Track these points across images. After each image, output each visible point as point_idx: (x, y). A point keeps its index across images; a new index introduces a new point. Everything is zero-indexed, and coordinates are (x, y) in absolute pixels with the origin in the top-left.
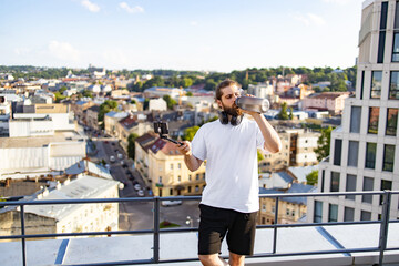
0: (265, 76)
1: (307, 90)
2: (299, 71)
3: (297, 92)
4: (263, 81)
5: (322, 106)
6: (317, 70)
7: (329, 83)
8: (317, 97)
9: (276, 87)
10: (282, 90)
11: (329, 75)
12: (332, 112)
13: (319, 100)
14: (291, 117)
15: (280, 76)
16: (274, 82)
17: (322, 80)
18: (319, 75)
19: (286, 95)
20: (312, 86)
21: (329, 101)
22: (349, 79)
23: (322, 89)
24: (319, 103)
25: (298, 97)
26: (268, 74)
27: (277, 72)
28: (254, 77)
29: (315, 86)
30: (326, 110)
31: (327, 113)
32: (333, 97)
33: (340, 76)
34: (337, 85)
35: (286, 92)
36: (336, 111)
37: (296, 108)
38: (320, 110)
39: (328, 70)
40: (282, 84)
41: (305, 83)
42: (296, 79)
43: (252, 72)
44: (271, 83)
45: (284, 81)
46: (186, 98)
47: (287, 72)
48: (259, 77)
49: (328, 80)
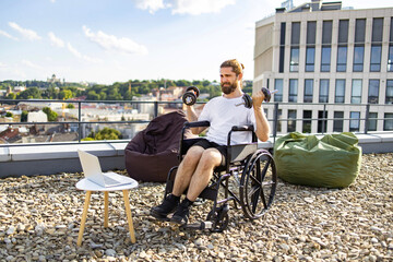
0: (147, 88)
2: (180, 84)
3: (179, 105)
4: (146, 93)
6: (196, 83)
7: (207, 95)
9: (160, 99)
11: (208, 88)
15: (162, 89)
16: (158, 94)
17: (202, 92)
19: (170, 106)
23: (201, 100)
26: (150, 86)
27: (159, 84)
28: (137, 88)
33: (217, 88)
35: (169, 104)
39: (206, 83)
40: (166, 96)
42: (177, 91)
43: (134, 84)
44: (155, 95)
45: (167, 92)
46: (67, 110)
47: (169, 84)
48: (141, 88)
49: (207, 92)
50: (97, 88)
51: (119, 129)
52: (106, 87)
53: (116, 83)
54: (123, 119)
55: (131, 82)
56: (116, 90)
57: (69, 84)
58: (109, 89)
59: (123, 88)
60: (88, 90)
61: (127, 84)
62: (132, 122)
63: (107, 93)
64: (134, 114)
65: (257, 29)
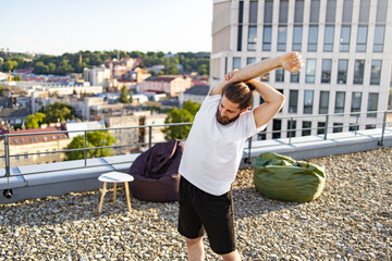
0: (99, 60)
1: (144, 73)
2: (134, 55)
3: (134, 76)
4: (98, 65)
5: (159, 89)
6: (150, 54)
7: (162, 67)
8: (154, 80)
9: (113, 71)
10: (119, 74)
11: (162, 59)
12: (168, 94)
13: (156, 83)
14: (131, 100)
15: (115, 60)
16: (111, 65)
17: (156, 63)
18: (151, 58)
19: (124, 79)
20: (147, 70)
21: (166, 84)
22: (181, 62)
23: (157, 72)
24: (156, 86)
25: (136, 81)
26: (103, 57)
27: (113, 55)
28: (88, 60)
29: (150, 69)
30: (162, 92)
31: (164, 95)
32: (169, 80)
33: (172, 60)
34: (170, 69)
35: (123, 76)
36: (173, 94)
37: (134, 91)
38: (158, 93)
39: (161, 55)
40: (119, 68)
41: (140, 67)
42: (131, 62)
43: (86, 54)
44: (108, 67)
45: (120, 64)
46: (13, 83)
47: (122, 55)
48: (93, 60)
49: (162, 64)
50: (46, 59)
52: (54, 58)
53: (66, 55)
54: (75, 93)
55: (81, 52)
56: (66, 61)
57: (14, 54)
58: (57, 60)
59: (74, 59)
60: (35, 61)
61: (77, 56)
62: (85, 95)
63: (57, 64)
64: (86, 88)
65: (214, 4)
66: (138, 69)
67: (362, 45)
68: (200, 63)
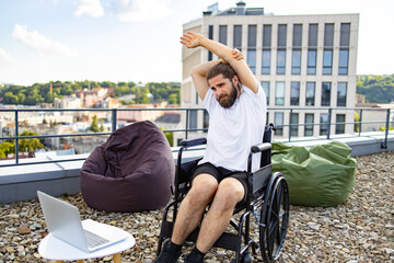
0: (70, 90)
1: (115, 103)
2: (105, 85)
3: (105, 105)
4: (69, 94)
5: (131, 118)
6: (121, 84)
7: (133, 96)
9: (84, 101)
10: (90, 104)
11: (133, 89)
13: (128, 112)
14: (102, 129)
15: (86, 90)
16: (82, 95)
17: (127, 93)
18: (124, 88)
19: (96, 107)
20: (118, 99)
21: (137, 113)
22: (151, 92)
23: (128, 101)
24: (128, 115)
26: (73, 87)
27: (84, 86)
28: (59, 90)
29: (122, 99)
33: (143, 90)
34: (141, 98)
35: (94, 105)
37: (106, 120)
38: (129, 121)
39: (131, 85)
40: (90, 98)
41: (112, 97)
42: (103, 92)
43: (56, 85)
44: (78, 96)
45: (92, 94)
47: (93, 85)
48: (64, 90)
49: (133, 93)
50: (14, 90)
51: (41, 132)
52: (24, 88)
53: (36, 84)
54: (44, 122)
55: (52, 83)
56: (36, 91)
58: (28, 91)
59: (44, 90)
60: (4, 92)
61: (48, 85)
62: (54, 124)
63: (26, 94)
65: (184, 31)
66: (109, 99)
67: (328, 68)
68: (170, 93)
